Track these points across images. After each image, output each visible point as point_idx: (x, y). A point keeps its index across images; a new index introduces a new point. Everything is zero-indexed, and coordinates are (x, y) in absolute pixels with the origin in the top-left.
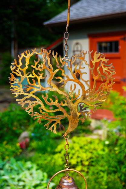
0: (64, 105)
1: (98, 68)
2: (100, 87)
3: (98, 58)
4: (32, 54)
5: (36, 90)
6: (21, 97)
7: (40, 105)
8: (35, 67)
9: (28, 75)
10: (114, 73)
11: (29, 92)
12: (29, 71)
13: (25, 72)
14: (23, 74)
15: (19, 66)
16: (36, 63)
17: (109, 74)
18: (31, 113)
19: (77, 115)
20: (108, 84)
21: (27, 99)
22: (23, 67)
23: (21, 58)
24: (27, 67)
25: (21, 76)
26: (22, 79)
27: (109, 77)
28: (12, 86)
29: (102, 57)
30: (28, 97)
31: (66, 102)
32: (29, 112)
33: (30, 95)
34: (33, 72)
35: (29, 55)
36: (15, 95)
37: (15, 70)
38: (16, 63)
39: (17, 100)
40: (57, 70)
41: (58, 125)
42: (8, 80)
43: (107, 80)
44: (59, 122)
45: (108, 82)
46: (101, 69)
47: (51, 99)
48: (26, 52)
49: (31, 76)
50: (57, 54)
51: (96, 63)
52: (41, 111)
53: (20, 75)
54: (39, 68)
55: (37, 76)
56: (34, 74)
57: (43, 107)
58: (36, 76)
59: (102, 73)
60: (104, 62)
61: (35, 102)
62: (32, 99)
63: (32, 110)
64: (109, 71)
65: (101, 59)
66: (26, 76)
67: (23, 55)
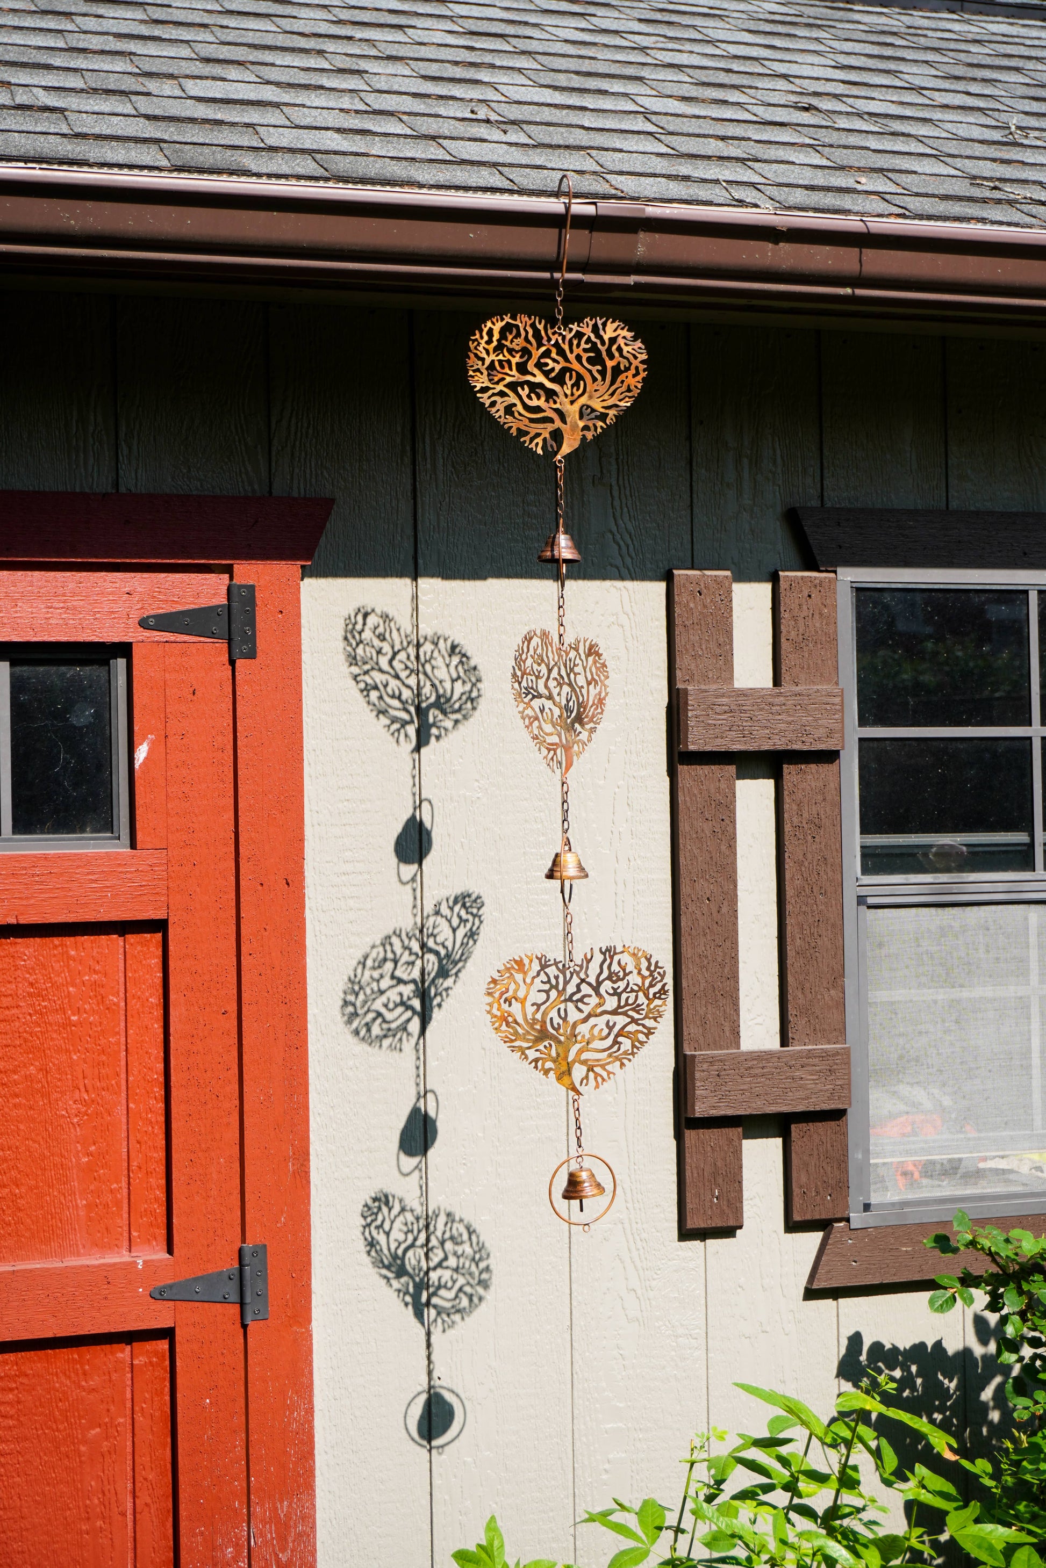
0: (555, 406)
1: (614, 347)
2: (619, 380)
3: (615, 330)
4: (504, 323)
5: (509, 379)
6: (484, 390)
7: (515, 405)
8: (508, 343)
9: (497, 355)
10: (644, 357)
11: (497, 383)
12: (499, 348)
13: (491, 351)
14: (488, 353)
15: (483, 342)
16: (510, 337)
17: (636, 358)
18: (500, 417)
19: (578, 426)
20: (634, 376)
21: (493, 395)
22: (489, 342)
23: (486, 330)
24: (495, 343)
25: (486, 356)
26: (487, 363)
27: (635, 363)
28: (471, 373)
29: (622, 329)
30: (495, 391)
31: (558, 401)
32: (497, 415)
33: (500, 387)
34: (505, 351)
35: (500, 325)
36: (475, 386)
37: (476, 348)
38: (478, 336)
39: (479, 395)
40: (543, 349)
41: (545, 440)
42: (466, 363)
43: (633, 367)
44: (548, 436)
45: (633, 371)
46: (620, 349)
47: (533, 395)
48: (494, 320)
49: (501, 357)
50: (543, 321)
51: (610, 339)
52: (516, 414)
53: (484, 355)
54: (514, 346)
55: (510, 358)
56: (506, 354)
57: (520, 408)
58: (508, 356)
59: (621, 355)
60: (624, 338)
61: (506, 398)
62: (502, 394)
63: (502, 413)
64: (634, 352)
65: (619, 331)
66: (493, 357)
67: (489, 324)
